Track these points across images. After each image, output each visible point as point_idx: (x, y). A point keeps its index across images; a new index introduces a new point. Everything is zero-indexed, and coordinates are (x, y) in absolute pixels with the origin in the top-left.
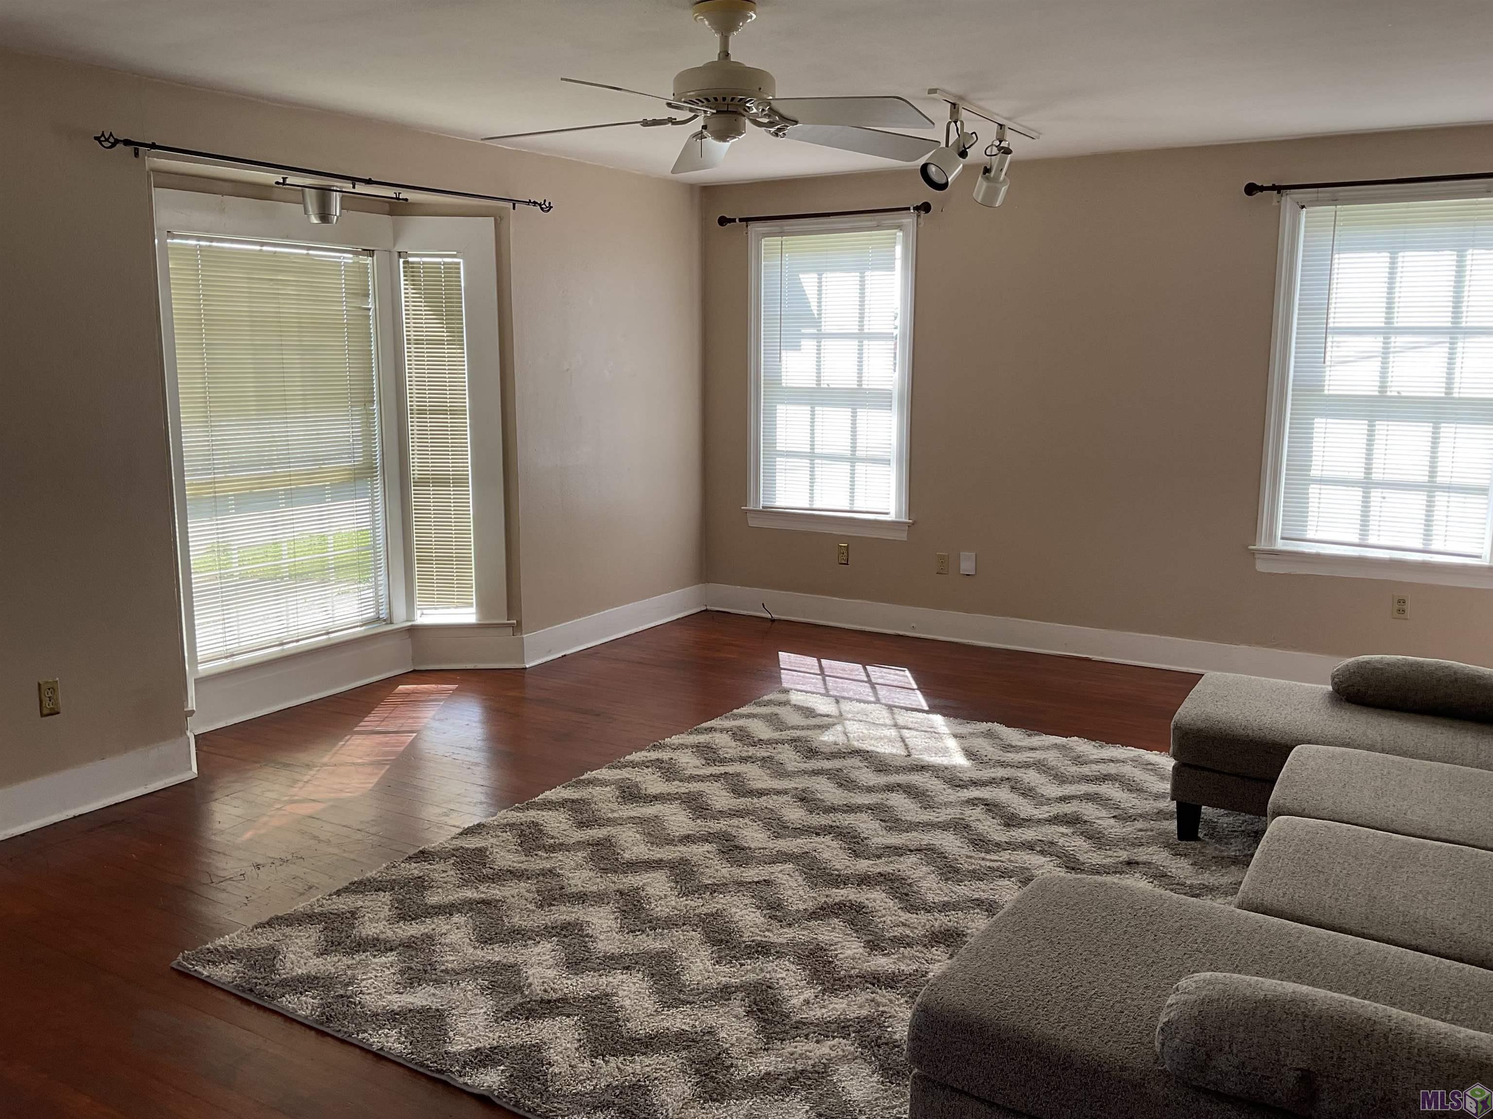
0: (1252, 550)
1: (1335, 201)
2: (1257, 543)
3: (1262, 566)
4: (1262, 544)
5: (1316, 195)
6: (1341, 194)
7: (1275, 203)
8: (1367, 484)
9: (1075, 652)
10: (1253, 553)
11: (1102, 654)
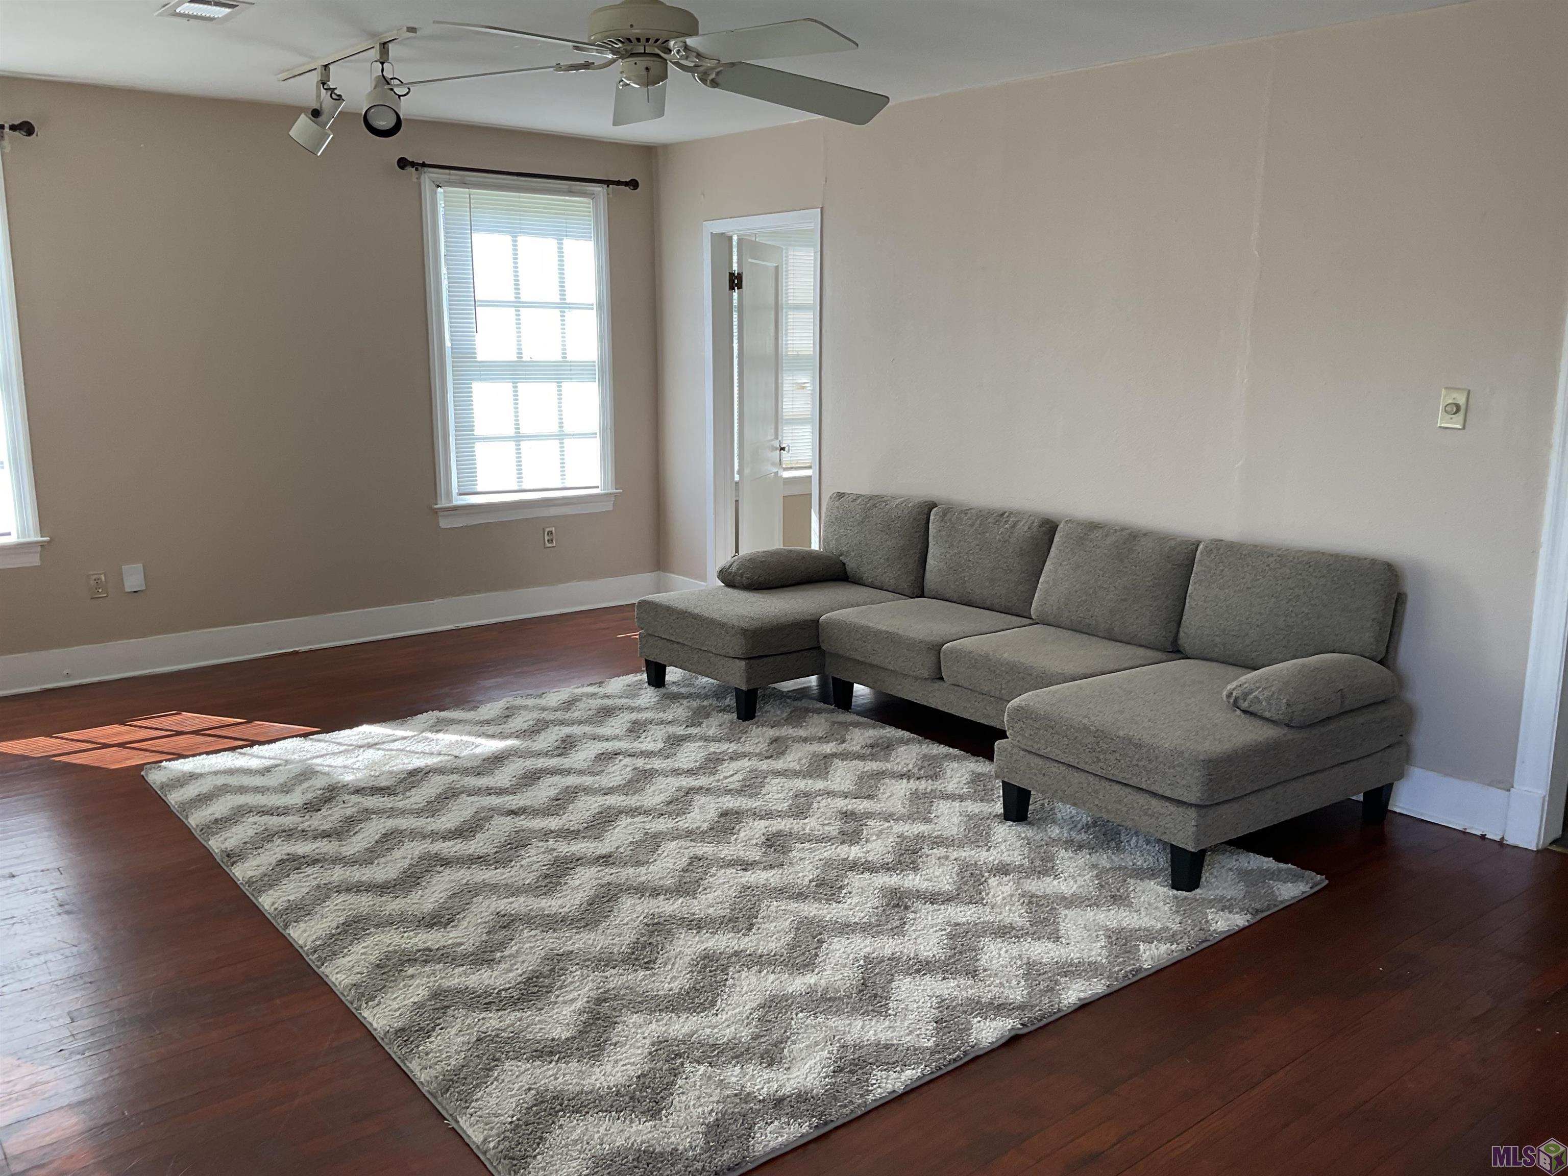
0: (436, 509)
1: (464, 184)
2: (439, 502)
3: (444, 523)
4: (443, 503)
5: (448, 177)
6: (468, 178)
7: (415, 180)
8: (518, 438)
9: (279, 649)
10: (436, 512)
11: (308, 643)
